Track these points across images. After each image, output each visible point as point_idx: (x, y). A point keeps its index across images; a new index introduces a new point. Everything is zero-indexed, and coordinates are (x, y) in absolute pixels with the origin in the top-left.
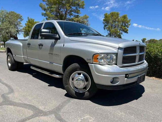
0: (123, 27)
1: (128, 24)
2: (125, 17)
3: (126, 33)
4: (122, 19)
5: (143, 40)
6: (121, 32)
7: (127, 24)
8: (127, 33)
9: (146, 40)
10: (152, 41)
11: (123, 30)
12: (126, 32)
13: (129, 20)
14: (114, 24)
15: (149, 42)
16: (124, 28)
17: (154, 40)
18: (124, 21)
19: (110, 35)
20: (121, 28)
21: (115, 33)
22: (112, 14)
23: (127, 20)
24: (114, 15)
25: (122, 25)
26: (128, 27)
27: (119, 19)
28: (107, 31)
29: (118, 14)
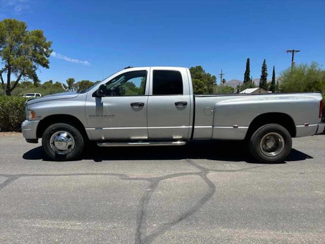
0: (38, 55)
1: (47, 49)
2: (39, 35)
3: (45, 68)
4: (35, 37)
5: (70, 82)
6: (34, 64)
7: (45, 50)
8: (47, 67)
9: (75, 83)
10: (86, 84)
11: (39, 62)
12: (45, 65)
13: (49, 42)
14: (17, 47)
15: (80, 86)
16: (40, 57)
17: (88, 82)
18: (38, 42)
19: (9, 69)
20: (33, 56)
21: (24, 66)
22: (11, 23)
23: (45, 41)
24: (15, 26)
25: (35, 50)
26: (48, 56)
27: (28, 37)
28: (3, 60)
29: (23, 26)
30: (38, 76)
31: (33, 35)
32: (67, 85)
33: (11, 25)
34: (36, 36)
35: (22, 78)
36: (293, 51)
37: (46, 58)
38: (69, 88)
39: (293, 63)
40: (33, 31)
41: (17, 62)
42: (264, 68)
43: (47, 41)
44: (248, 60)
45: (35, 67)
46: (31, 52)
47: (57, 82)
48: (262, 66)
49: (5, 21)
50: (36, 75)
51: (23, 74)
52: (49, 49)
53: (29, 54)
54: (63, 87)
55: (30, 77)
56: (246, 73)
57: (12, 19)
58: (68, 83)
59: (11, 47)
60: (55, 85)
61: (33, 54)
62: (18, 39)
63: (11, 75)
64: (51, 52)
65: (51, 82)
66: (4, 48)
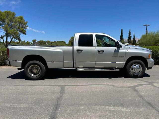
1: (25, 25)
5: (34, 41)
6: (19, 32)
8: (25, 34)
9: (36, 42)
10: (42, 42)
11: (21, 31)
12: (24, 33)
13: (26, 22)
14: (11, 24)
15: (39, 43)
16: (22, 29)
17: (43, 41)
18: (21, 22)
19: (7, 35)
20: (18, 29)
21: (14, 34)
22: (8, 13)
23: (24, 21)
24: (10, 14)
25: (19, 26)
26: (26, 29)
27: (16, 20)
28: (4, 31)
29: (14, 14)
30: (21, 38)
31: (18, 18)
32: (33, 43)
33: (8, 14)
34: (20, 19)
35: (13, 39)
36: (147, 25)
37: (25, 30)
38: (34, 44)
39: (147, 31)
40: (19, 16)
41: (11, 32)
42: (130, 34)
43: (25, 22)
44: (122, 30)
45: (19, 34)
46: (17, 27)
47: (28, 42)
48: (129, 32)
49: (5, 12)
50: (20, 38)
51: (14, 37)
52: (26, 25)
53: (17, 28)
54: (31, 44)
55: (17, 39)
56: (121, 36)
57: (9, 11)
58: (33, 42)
59: (8, 24)
60: (26, 43)
61: (19, 28)
62: (11, 21)
63: (8, 38)
64: (27, 27)
65: (25, 41)
66: (5, 25)
